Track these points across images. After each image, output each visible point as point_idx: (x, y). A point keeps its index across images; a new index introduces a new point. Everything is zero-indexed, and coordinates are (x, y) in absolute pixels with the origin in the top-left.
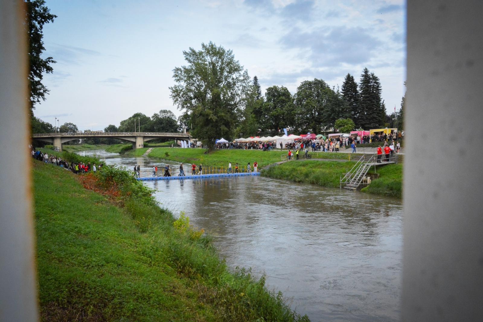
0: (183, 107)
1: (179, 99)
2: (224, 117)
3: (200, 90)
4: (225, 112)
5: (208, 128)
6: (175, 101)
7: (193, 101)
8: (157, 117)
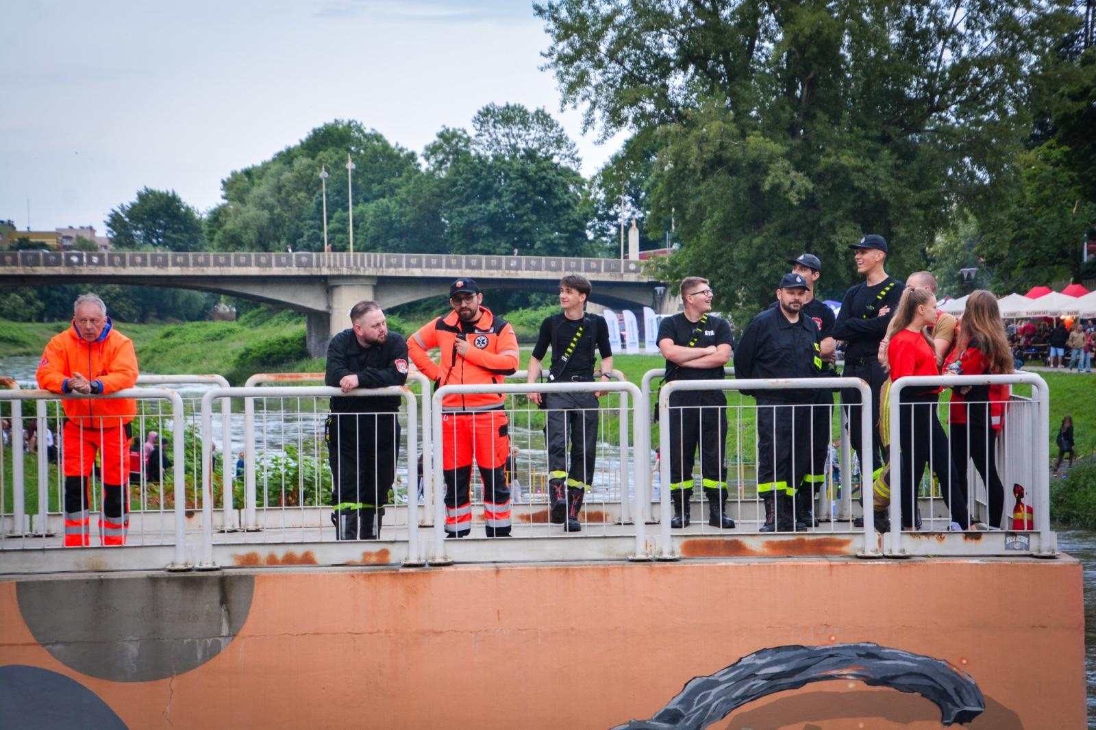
0: (616, 120)
1: (596, 77)
2: (854, 175)
3: (715, 13)
4: (863, 143)
5: (757, 241)
6: (572, 88)
7: (677, 81)
8: (457, 152)
